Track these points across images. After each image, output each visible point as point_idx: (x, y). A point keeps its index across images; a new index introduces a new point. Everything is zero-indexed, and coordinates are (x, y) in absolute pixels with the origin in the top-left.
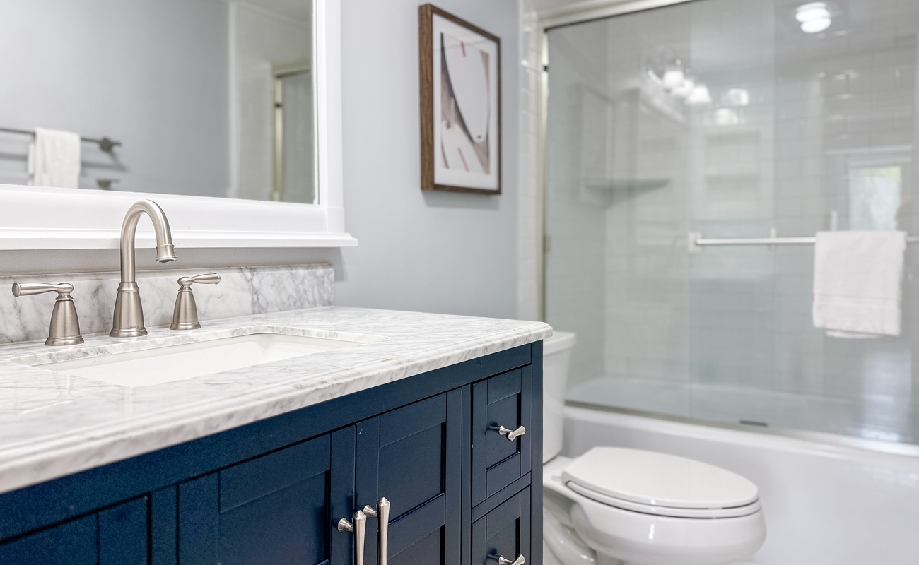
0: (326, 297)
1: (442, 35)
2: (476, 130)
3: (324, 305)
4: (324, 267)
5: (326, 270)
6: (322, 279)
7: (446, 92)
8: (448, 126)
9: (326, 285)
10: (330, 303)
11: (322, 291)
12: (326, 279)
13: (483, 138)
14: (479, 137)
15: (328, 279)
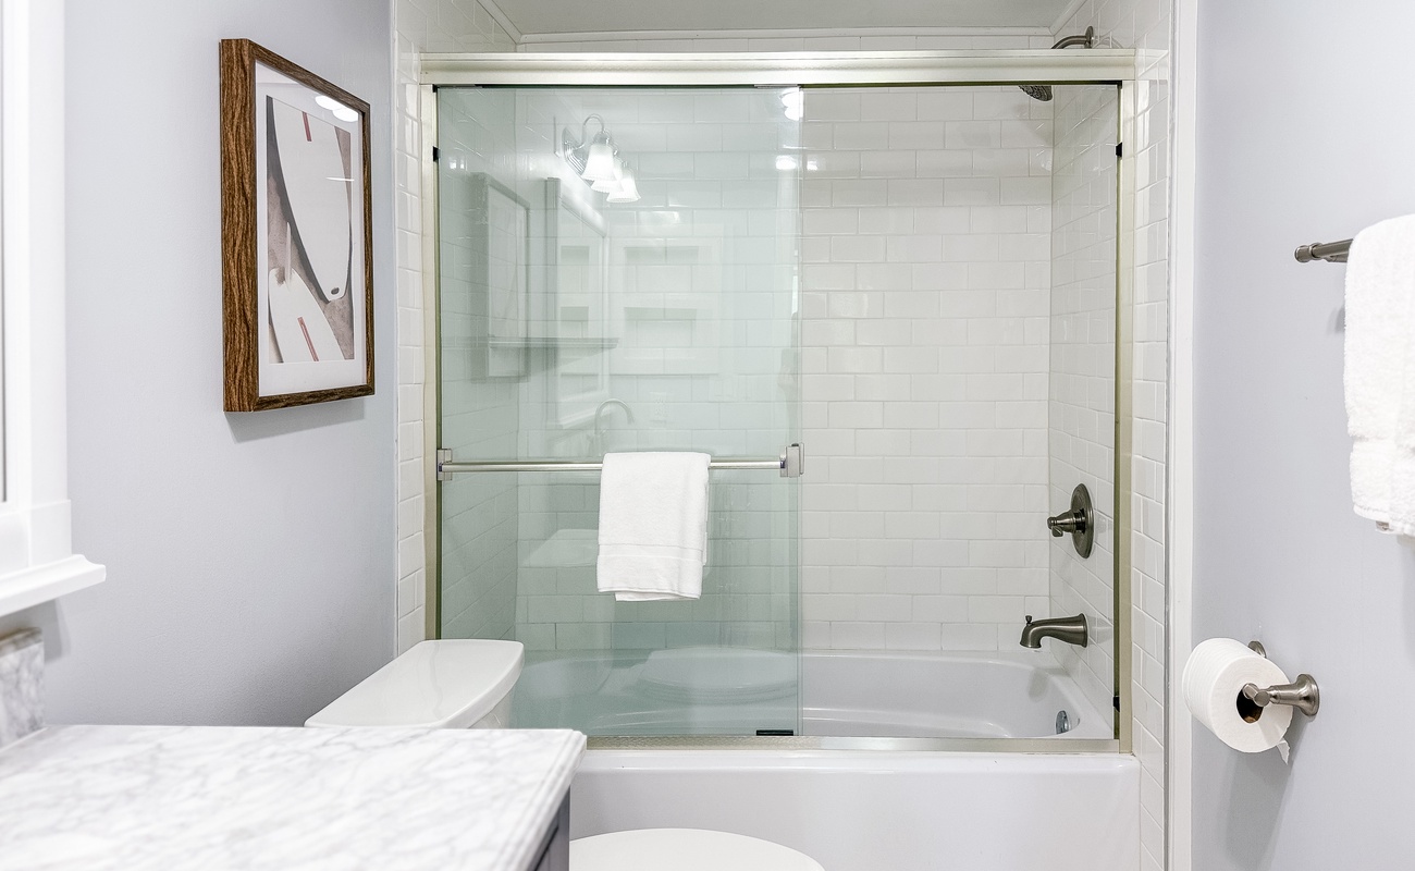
0: (24, 715)
1: (269, 100)
2: (331, 279)
3: (20, 735)
4: (17, 645)
5: (24, 651)
6: (14, 677)
7: (277, 211)
8: (282, 279)
9: (24, 687)
10: (34, 725)
11: (14, 704)
12: (25, 674)
13: (341, 293)
14: (335, 291)
15: (30, 671)
